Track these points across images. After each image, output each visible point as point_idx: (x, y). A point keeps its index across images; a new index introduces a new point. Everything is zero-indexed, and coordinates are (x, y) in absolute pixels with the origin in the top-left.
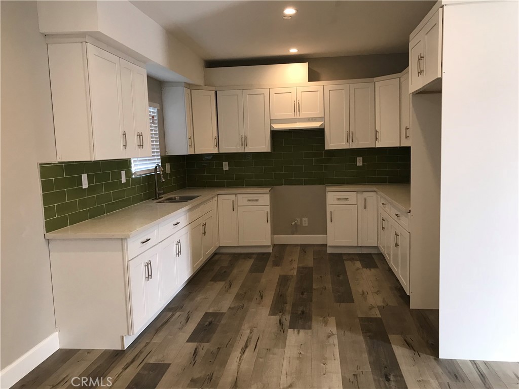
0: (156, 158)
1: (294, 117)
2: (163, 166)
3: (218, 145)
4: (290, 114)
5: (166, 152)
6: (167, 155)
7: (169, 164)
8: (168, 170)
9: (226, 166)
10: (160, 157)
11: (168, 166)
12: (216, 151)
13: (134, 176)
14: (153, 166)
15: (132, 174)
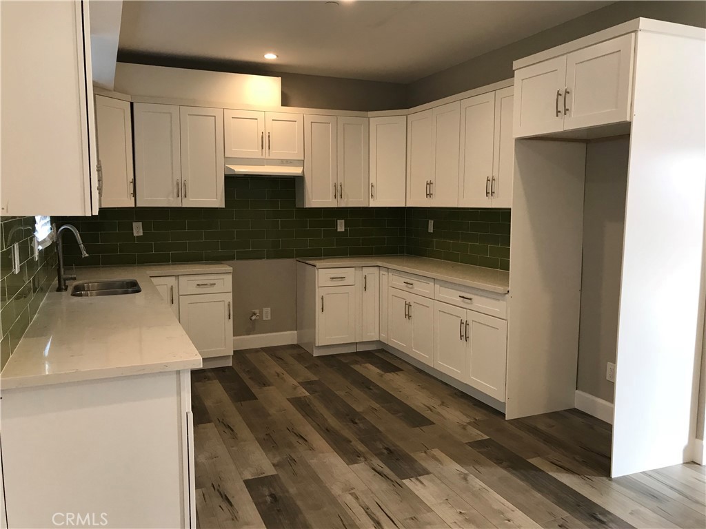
1: (260, 157)
4: (255, 152)
9: (138, 230)
12: (131, 203)
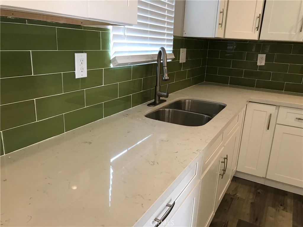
0: (165, 37)
2: (176, 51)
3: (260, 28)
5: (183, 31)
6: (185, 36)
7: (185, 50)
8: (183, 59)
9: (261, 60)
10: (172, 38)
11: (183, 52)
12: (254, 36)
13: (112, 66)
14: (155, 50)
15: (110, 62)
